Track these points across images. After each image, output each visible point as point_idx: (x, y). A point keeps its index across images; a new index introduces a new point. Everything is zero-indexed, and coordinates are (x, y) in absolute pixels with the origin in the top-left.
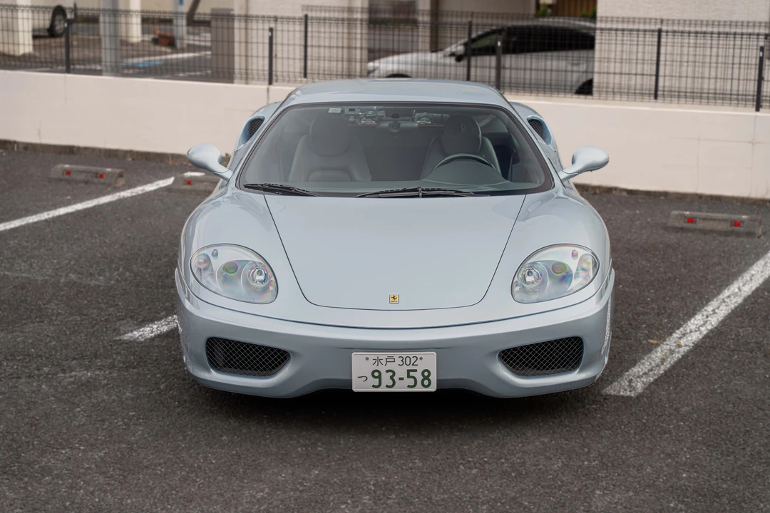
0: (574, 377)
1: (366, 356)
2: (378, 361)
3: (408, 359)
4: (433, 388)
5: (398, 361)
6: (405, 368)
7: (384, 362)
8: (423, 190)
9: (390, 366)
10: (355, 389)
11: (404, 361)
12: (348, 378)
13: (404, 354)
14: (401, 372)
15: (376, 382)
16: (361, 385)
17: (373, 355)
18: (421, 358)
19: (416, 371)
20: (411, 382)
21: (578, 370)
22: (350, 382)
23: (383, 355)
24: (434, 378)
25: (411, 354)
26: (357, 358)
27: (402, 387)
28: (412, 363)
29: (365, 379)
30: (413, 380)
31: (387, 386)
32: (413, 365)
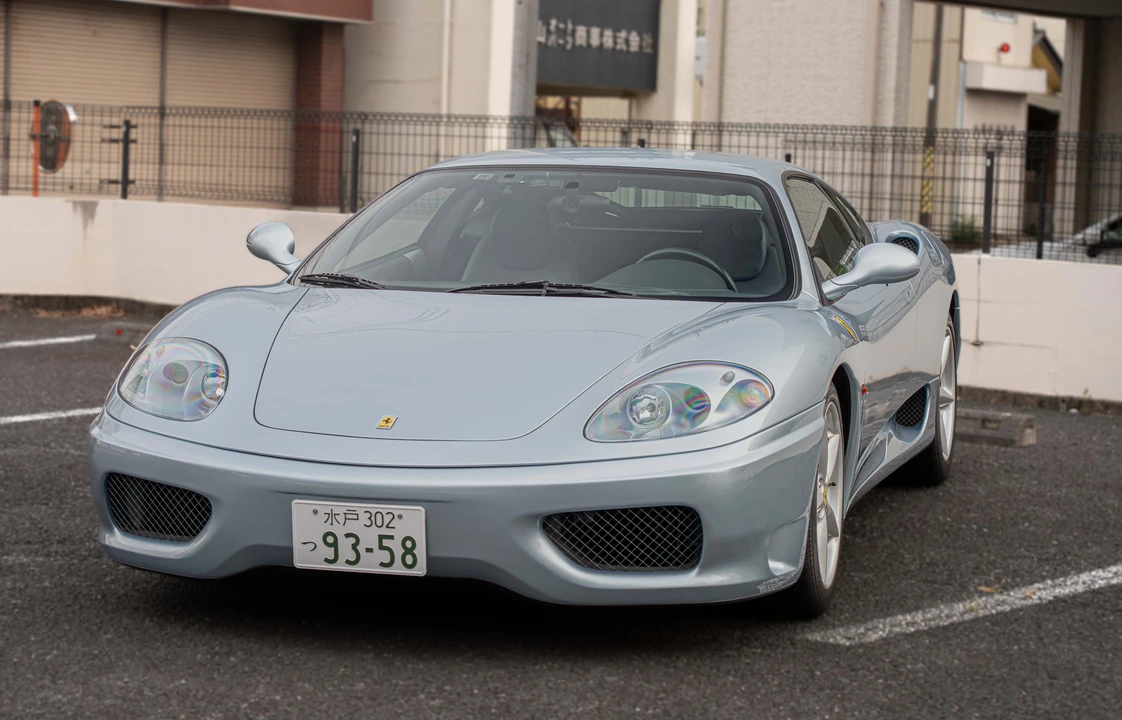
0: (690, 579)
1: (314, 508)
2: (331, 516)
3: (379, 516)
4: (420, 570)
5: (364, 519)
6: (375, 532)
7: (341, 519)
8: (550, 286)
9: (351, 527)
10: (298, 564)
11: (373, 519)
12: (286, 544)
13: (374, 507)
14: (369, 538)
15: (330, 553)
16: (308, 557)
17: (325, 506)
18: (400, 517)
19: (392, 537)
20: (385, 557)
21: (696, 570)
22: (289, 551)
23: (340, 507)
24: (421, 552)
25: (384, 507)
26: (300, 509)
27: (370, 565)
28: (385, 525)
29: (312, 546)
30: (387, 553)
31: (348, 562)
32: (387, 527)
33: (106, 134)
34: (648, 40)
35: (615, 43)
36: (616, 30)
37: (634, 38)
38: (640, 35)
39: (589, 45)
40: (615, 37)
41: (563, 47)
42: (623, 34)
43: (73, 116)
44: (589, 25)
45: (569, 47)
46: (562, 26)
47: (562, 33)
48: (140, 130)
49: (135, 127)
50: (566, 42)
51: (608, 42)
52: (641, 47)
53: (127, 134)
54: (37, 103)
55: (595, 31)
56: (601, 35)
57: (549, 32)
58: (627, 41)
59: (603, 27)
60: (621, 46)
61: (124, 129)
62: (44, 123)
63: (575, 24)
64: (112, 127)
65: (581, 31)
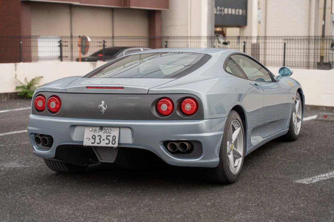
33: (99, 44)
34: (244, 11)
35: (235, 13)
36: (236, 9)
37: (241, 11)
38: (242, 10)
39: (228, 14)
40: (235, 11)
41: (221, 14)
42: (237, 10)
43: (89, 40)
44: (228, 8)
45: (223, 14)
46: (221, 9)
47: (221, 11)
48: (107, 43)
49: (106, 42)
50: (222, 13)
51: (233, 13)
52: (242, 13)
53: (104, 44)
54: (80, 37)
55: (230, 10)
56: (232, 11)
57: (217, 11)
58: (239, 12)
59: (232, 8)
60: (237, 13)
61: (103, 43)
62: (82, 42)
63: (224, 8)
64: (100, 42)
65: (226, 10)
